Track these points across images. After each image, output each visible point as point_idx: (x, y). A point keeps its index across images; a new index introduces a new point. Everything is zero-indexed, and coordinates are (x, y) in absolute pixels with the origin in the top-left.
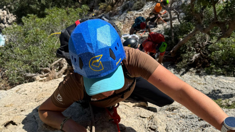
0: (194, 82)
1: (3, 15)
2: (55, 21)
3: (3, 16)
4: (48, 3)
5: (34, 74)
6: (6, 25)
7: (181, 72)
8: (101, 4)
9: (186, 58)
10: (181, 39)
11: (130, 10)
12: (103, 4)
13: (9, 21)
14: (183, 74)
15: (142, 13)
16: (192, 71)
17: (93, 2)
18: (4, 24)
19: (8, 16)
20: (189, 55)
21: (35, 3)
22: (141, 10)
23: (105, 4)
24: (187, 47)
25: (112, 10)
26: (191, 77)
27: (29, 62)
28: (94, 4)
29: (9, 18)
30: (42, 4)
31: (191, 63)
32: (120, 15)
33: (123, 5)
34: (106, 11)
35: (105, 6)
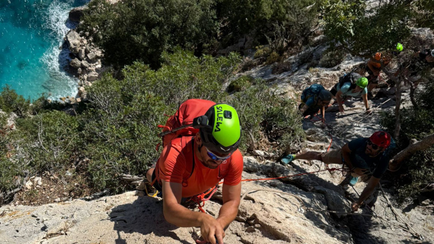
0: (430, 230)
1: (81, 44)
2: (180, 79)
3: (81, 46)
4: (163, 36)
5: (136, 177)
6: (84, 63)
7: (405, 205)
8: (259, 48)
9: (419, 179)
10: (416, 141)
11: (314, 66)
12: (262, 48)
13: (89, 56)
14: (408, 209)
15: (337, 74)
16: (428, 205)
17: (244, 39)
18: (81, 60)
19: (88, 47)
20: (426, 173)
21: (141, 32)
22: (336, 68)
23: (267, 48)
24: (425, 157)
25: (278, 61)
26: (424, 217)
27: (129, 152)
28: (244, 44)
29: (90, 50)
30: (153, 35)
31: (430, 191)
32: (293, 73)
33: (300, 54)
34: (267, 62)
35: (267, 51)
